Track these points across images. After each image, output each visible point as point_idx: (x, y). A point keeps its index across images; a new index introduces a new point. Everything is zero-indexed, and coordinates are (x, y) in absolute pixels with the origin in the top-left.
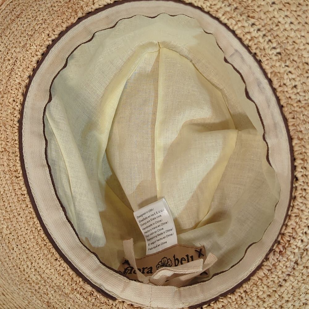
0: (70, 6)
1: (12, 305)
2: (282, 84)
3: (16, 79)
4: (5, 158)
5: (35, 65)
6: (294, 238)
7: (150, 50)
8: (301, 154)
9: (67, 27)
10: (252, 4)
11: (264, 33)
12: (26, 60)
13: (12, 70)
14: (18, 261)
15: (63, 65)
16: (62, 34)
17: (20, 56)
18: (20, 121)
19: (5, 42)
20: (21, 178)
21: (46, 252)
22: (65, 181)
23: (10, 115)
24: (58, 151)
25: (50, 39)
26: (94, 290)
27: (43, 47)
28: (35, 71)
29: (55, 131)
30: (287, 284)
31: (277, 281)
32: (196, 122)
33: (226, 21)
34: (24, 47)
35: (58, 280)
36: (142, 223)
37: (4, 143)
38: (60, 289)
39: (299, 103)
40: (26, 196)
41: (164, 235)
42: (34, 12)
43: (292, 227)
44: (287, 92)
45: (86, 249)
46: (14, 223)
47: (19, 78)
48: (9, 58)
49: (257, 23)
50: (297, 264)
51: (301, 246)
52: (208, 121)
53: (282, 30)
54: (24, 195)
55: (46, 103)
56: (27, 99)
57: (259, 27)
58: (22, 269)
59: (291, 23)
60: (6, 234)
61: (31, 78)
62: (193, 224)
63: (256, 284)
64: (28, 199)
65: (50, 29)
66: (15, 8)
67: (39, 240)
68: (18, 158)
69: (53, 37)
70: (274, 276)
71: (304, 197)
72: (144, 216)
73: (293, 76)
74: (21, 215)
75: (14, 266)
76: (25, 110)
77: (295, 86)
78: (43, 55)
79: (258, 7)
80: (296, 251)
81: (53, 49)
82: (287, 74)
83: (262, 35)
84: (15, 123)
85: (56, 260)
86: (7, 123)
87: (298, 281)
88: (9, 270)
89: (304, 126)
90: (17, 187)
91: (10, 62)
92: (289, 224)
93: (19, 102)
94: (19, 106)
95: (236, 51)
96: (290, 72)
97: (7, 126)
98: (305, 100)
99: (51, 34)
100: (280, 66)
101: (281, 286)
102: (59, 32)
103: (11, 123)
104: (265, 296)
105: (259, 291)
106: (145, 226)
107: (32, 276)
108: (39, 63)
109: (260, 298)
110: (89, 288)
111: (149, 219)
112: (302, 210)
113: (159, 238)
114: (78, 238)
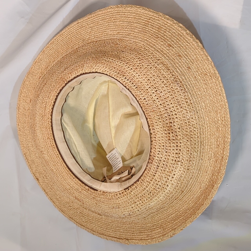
0: (62, 79)
1: (64, 202)
2: (140, 99)
3: (47, 110)
4: (49, 141)
5: (53, 104)
6: (155, 156)
7: (104, 85)
8: (151, 124)
9: (62, 88)
10: (124, 71)
11: (130, 81)
12: (50, 102)
13: (46, 106)
14: (61, 182)
15: (64, 101)
16: (61, 90)
17: (47, 101)
18: (52, 126)
19: (42, 95)
20: (56, 148)
21: (70, 176)
22: (74, 147)
23: (48, 124)
24: (69, 135)
25: (57, 93)
26: (89, 188)
27: (55, 97)
28: (54, 106)
29: (67, 127)
30: (157, 175)
31: (152, 174)
32: (126, 113)
33: (116, 78)
34: (48, 97)
35: (76, 187)
36: (110, 160)
37: (47, 135)
38: (78, 190)
39: (147, 105)
40: (59, 155)
41: (118, 163)
42: (50, 82)
43: (153, 152)
44: (142, 101)
45: (85, 173)
46: (57, 166)
47: (48, 109)
48: (44, 102)
49: (127, 77)
50: (158, 166)
51: (158, 159)
52: (131, 112)
53: (136, 79)
54: (58, 154)
55: (61, 117)
56: (53, 117)
57: (128, 79)
58: (63, 185)
59: (139, 75)
60: (55, 171)
61: (53, 109)
62: (130, 157)
63: (145, 176)
64: (60, 156)
65: (56, 89)
66: (44, 80)
67: (67, 171)
68: (53, 140)
69: (58, 92)
70: (150, 172)
71: (155, 140)
72: (110, 157)
73: (143, 95)
74: (59, 163)
75: (60, 184)
76: (53, 121)
77: (145, 99)
78: (55, 99)
79: (126, 71)
80: (156, 161)
81: (59, 96)
82: (141, 95)
83: (129, 82)
84: (50, 127)
85: (74, 178)
86: (47, 127)
87: (161, 173)
88: (59, 186)
89: (151, 113)
90: (55, 152)
91: (45, 103)
92: (152, 151)
93: (50, 119)
94: (50, 120)
95: (123, 88)
96: (142, 94)
97: (47, 128)
98: (149, 103)
99: (57, 91)
100: (138, 92)
101: (154, 176)
102: (60, 90)
103: (48, 127)
104: (149, 180)
105: (147, 179)
106: (111, 161)
107: (67, 187)
108: (55, 102)
109: (148, 182)
110: (87, 187)
111: (112, 158)
112: (156, 145)
113: (117, 165)
114: (82, 169)
